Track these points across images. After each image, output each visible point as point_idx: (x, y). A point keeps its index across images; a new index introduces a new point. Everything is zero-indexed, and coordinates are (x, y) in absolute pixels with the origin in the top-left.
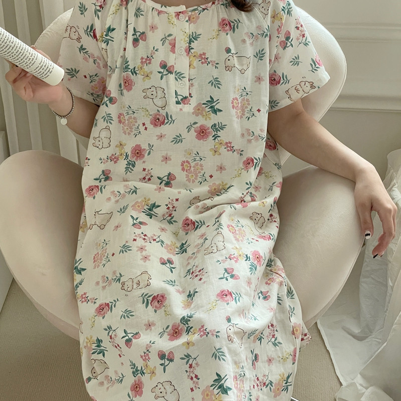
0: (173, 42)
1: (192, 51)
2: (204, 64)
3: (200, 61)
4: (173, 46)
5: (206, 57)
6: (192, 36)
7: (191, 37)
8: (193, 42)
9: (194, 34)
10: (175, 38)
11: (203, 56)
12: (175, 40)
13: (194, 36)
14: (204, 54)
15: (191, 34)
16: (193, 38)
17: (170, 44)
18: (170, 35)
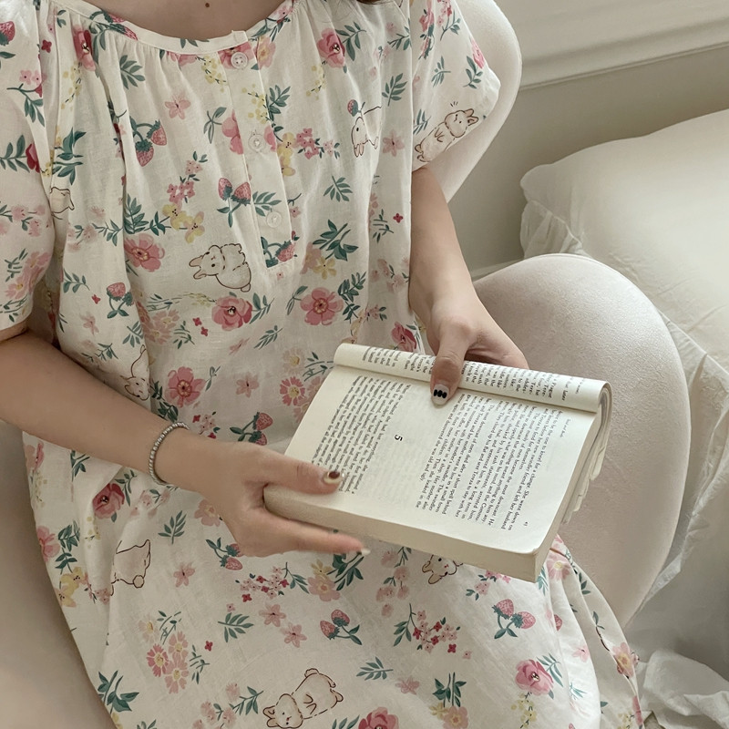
0: (231, 126)
1: (280, 134)
2: (312, 158)
3: (301, 151)
4: (235, 134)
5: (314, 139)
6: (272, 99)
7: (271, 102)
8: (279, 112)
9: (276, 92)
10: (233, 114)
11: (307, 139)
12: (234, 120)
13: (276, 97)
14: (308, 132)
15: (269, 95)
16: (275, 104)
17: (226, 133)
18: (220, 112)
